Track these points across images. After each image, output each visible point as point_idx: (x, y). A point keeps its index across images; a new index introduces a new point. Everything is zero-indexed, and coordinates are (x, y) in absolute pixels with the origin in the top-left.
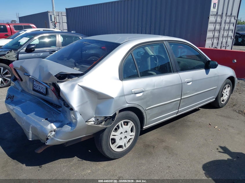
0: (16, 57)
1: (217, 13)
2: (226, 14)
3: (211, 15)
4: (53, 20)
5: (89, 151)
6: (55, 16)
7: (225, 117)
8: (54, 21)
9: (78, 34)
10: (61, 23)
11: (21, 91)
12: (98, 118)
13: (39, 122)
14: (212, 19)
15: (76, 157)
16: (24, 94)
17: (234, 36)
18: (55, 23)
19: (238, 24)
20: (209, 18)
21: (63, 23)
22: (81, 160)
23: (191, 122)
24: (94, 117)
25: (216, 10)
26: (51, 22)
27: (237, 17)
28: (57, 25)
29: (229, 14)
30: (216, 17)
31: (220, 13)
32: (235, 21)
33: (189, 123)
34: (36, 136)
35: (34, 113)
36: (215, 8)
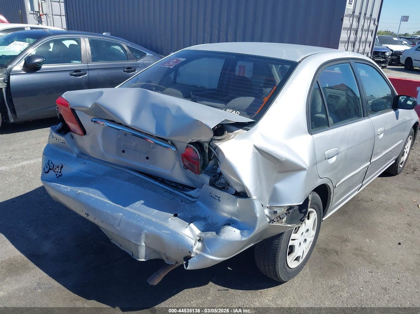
0: (4, 81)
1: (354, 12)
2: (365, 14)
3: (346, 16)
4: (36, 9)
5: (228, 268)
6: (40, 3)
7: (413, 190)
8: (39, 12)
9: (121, 40)
10: (50, 15)
11: (78, 156)
12: (275, 210)
13: (162, 223)
14: (346, 22)
15: (211, 283)
16: (88, 162)
17: (371, 53)
18: (40, 15)
19: (378, 34)
20: (342, 20)
21: (54, 17)
22: (225, 290)
23: (367, 202)
24: (268, 208)
25: (352, 8)
26: (32, 12)
27: (378, 21)
28: (44, 18)
29: (368, 15)
30: (351, 19)
31: (357, 13)
32: (375, 27)
33: (366, 204)
34: (155, 251)
35: (142, 202)
36: (351, 4)
